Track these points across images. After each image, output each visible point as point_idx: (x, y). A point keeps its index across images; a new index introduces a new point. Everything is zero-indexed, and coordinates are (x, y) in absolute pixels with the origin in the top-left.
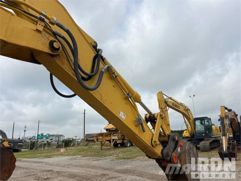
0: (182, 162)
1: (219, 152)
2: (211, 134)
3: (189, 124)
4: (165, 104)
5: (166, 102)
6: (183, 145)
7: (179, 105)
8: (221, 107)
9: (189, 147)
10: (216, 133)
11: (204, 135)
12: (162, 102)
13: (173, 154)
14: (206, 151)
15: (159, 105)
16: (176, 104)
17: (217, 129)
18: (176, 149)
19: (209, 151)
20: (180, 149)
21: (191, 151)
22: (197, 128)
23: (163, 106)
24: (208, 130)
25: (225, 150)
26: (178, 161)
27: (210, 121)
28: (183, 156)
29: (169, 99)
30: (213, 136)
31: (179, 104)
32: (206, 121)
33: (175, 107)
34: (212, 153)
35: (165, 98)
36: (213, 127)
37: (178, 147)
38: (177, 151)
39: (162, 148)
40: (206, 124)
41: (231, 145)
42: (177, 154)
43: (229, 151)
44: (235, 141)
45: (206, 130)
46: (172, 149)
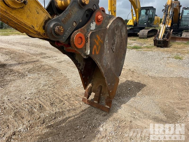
0: (95, 47)
3: (135, 14)
9: (116, 25)
10: (156, 23)
11: (145, 24)
14: (143, 38)
17: (158, 20)
18: (87, 25)
19: (146, 38)
20: (96, 26)
21: (116, 32)
24: (150, 20)
25: (160, 38)
28: (98, 37)
30: (153, 26)
32: (151, 11)
34: (148, 40)
36: (156, 17)
37: (92, 22)
38: (89, 28)
39: (47, 17)
40: (150, 14)
41: (168, 33)
42: (86, 33)
43: (164, 38)
44: (172, 30)
45: (149, 19)
46: (74, 23)
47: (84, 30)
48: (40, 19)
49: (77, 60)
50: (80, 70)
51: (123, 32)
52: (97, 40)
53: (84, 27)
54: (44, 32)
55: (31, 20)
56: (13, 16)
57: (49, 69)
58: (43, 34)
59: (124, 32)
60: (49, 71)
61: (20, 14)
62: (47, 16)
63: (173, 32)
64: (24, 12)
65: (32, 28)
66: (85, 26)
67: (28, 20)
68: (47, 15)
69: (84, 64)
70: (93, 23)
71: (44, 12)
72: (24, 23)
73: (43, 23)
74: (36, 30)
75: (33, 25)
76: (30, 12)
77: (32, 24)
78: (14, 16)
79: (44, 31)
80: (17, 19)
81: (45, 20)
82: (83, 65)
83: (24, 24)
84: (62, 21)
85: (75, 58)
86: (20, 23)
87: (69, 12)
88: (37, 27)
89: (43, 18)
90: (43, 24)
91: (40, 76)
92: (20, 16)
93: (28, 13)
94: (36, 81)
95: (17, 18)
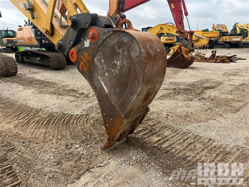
9: (116, 41)
18: (81, 42)
21: (119, 51)
38: (83, 45)
47: (78, 47)
52: (84, 57)
59: (136, 52)
70: (86, 41)
84: (64, 41)
87: (67, 34)
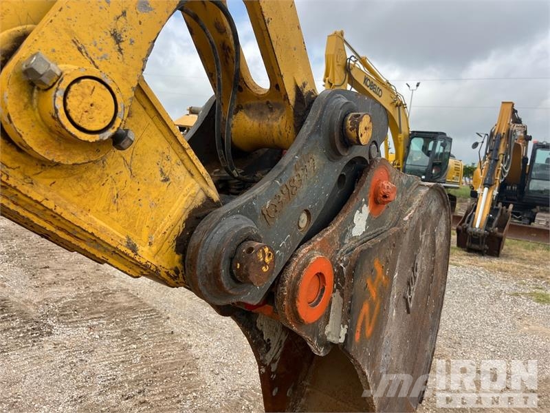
0: (366, 308)
1: (460, 227)
2: (441, 180)
4: (343, 72)
5: (347, 69)
6: (392, 197)
7: (381, 87)
8: (503, 103)
9: (423, 212)
10: (453, 179)
11: (423, 177)
12: (336, 64)
13: (304, 250)
15: (327, 75)
16: (374, 82)
17: (457, 169)
18: (341, 219)
20: (369, 221)
22: (412, 159)
23: (337, 77)
24: (437, 168)
25: (477, 226)
26: (337, 300)
27: (448, 146)
28: (378, 268)
29: (358, 62)
30: (443, 185)
31: (383, 84)
32: (439, 143)
33: (368, 89)
35: (348, 57)
36: (451, 162)
38: (347, 231)
39: (201, 196)
40: (437, 151)
41: (499, 214)
42: (338, 251)
43: (491, 229)
44: (511, 206)
45: (434, 165)
46: (304, 217)
47: (331, 239)
48: (171, 208)
49: (260, 328)
50: (265, 366)
51: (439, 234)
52: (373, 281)
53: (334, 228)
54: (178, 265)
55: (127, 213)
56: (39, 203)
57: (131, 308)
58: (172, 273)
59: (441, 236)
60: (129, 319)
61: (79, 189)
62: (202, 189)
63: (513, 209)
64: (101, 177)
65: (126, 254)
66: (337, 224)
67: (115, 214)
68: (204, 185)
69: (284, 341)
70: (361, 212)
71: (192, 175)
72: (92, 234)
73: (181, 223)
74: (143, 261)
75: (132, 235)
76: (133, 176)
77: (128, 232)
78: (44, 203)
79: (177, 257)
80: (56, 216)
81: (191, 208)
82: (280, 344)
83: (90, 236)
84: (263, 214)
85: (256, 323)
86: (69, 234)
87: (294, 174)
88: (150, 244)
89: (185, 199)
90: (180, 227)
91: (97, 337)
92: (76, 200)
93: (120, 184)
94: (79, 363)
95: (58, 210)
